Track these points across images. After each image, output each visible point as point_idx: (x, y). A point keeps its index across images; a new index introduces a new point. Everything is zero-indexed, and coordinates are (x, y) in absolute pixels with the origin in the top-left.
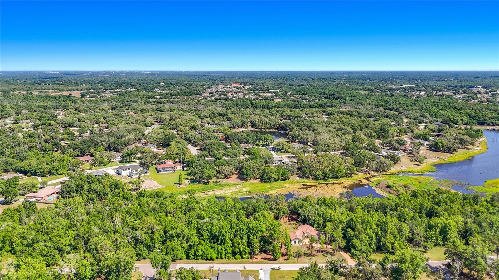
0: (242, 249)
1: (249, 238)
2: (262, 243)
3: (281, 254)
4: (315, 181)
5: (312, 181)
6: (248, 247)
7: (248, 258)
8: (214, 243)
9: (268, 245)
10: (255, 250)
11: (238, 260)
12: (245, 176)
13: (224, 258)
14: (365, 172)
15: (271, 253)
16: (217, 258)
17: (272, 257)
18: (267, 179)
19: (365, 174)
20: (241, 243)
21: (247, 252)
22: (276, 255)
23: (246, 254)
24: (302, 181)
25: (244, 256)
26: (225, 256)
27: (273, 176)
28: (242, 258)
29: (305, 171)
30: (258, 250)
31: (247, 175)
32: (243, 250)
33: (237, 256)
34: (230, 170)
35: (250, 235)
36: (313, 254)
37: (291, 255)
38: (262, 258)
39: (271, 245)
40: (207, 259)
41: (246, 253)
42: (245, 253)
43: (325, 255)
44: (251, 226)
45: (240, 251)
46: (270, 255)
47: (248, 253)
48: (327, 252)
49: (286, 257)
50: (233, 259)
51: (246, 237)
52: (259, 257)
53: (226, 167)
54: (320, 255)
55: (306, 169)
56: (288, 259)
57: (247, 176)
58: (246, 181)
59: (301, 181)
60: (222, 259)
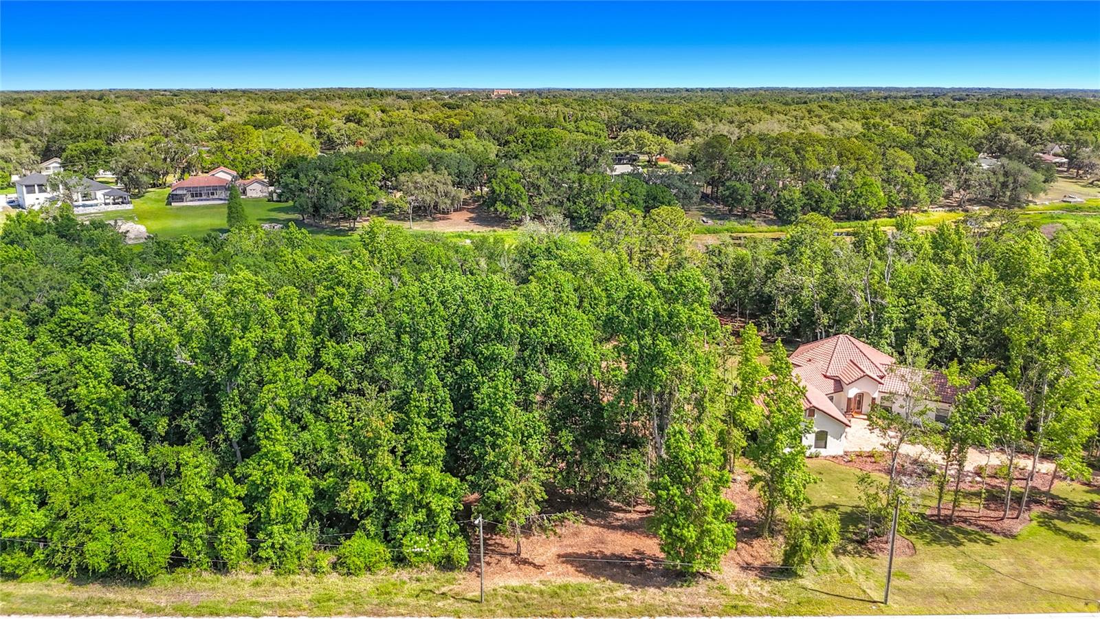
0: (393, 488)
1: (463, 400)
2: (566, 438)
3: (731, 528)
4: (776, 227)
5: (764, 227)
6: (453, 465)
7: (447, 564)
8: (177, 437)
9: (611, 456)
10: (505, 490)
11: (364, 583)
12: (499, 206)
13: (245, 564)
14: (949, 206)
15: (635, 516)
16: (177, 561)
17: (651, 547)
18: (588, 215)
19: (950, 211)
20: (387, 436)
21: (444, 506)
22: (691, 534)
23: (429, 526)
24: (726, 227)
25: (416, 544)
26: (255, 546)
27: (609, 202)
28: (400, 560)
29: (735, 191)
30: (530, 493)
31: (508, 202)
32: (405, 498)
33: (360, 545)
34: (441, 188)
35: (469, 376)
36: (965, 521)
37: (819, 537)
38: (568, 559)
39: (635, 456)
40: (85, 574)
41: (431, 514)
42: (421, 516)
43: (1057, 522)
44: (482, 320)
45: (381, 501)
46: (628, 528)
47: (446, 516)
48: (1061, 507)
49: (770, 550)
50: (315, 571)
51: (443, 393)
52: (543, 548)
53: (425, 173)
54: (1027, 524)
55: (738, 185)
56: (785, 571)
57: (510, 206)
58: (506, 227)
59: (720, 227)
60: (220, 566)
